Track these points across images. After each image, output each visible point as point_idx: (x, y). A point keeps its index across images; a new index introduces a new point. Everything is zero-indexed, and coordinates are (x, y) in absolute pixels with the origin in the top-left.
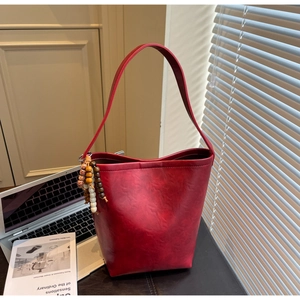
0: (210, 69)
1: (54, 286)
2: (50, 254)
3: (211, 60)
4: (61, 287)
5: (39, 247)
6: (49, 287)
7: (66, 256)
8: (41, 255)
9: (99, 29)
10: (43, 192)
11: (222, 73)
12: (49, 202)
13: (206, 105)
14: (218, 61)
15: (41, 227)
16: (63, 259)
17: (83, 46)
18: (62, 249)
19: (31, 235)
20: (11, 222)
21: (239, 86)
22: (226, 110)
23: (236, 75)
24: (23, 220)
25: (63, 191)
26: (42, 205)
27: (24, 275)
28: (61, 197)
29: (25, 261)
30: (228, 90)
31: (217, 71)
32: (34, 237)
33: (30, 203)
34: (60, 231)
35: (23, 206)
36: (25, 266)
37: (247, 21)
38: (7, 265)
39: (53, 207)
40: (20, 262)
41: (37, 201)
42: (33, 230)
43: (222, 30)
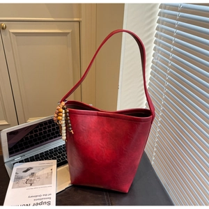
0: (155, 49)
1: (40, 196)
2: (39, 174)
3: (155, 42)
4: (45, 197)
5: (32, 168)
6: (37, 196)
7: (49, 176)
8: (33, 174)
9: (79, 22)
11: (162, 51)
12: (40, 139)
13: (151, 74)
14: (160, 43)
15: (33, 155)
16: (47, 177)
17: (68, 33)
18: (47, 171)
19: (27, 160)
20: (13, 150)
21: (174, 60)
22: (165, 78)
23: (172, 52)
24: (22, 150)
25: (49, 131)
26: (35, 140)
27: (20, 187)
28: (48, 136)
29: (22, 178)
30: (167, 63)
31: (159, 50)
32: (28, 161)
33: (27, 138)
34: (46, 159)
35: (22, 140)
36: (21, 181)
37: (181, 14)
38: (9, 179)
39: (43, 142)
40: (18, 178)
41: (31, 137)
42: (28, 157)
43: (164, 21)
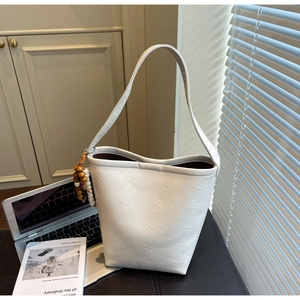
0: (227, 74)
1: (60, 291)
2: (60, 258)
3: (227, 64)
4: (67, 293)
6: (56, 292)
9: (122, 31)
10: (58, 195)
13: (222, 110)
15: (55, 229)
16: (71, 264)
17: (106, 48)
19: (45, 237)
20: (26, 224)
22: (240, 117)
23: (250, 80)
24: (38, 222)
27: (33, 278)
29: (36, 264)
30: (243, 96)
31: (232, 74)
33: (45, 206)
34: (73, 235)
35: (38, 208)
36: (35, 269)
37: (262, 22)
40: (31, 265)
41: (52, 204)
42: (47, 233)
